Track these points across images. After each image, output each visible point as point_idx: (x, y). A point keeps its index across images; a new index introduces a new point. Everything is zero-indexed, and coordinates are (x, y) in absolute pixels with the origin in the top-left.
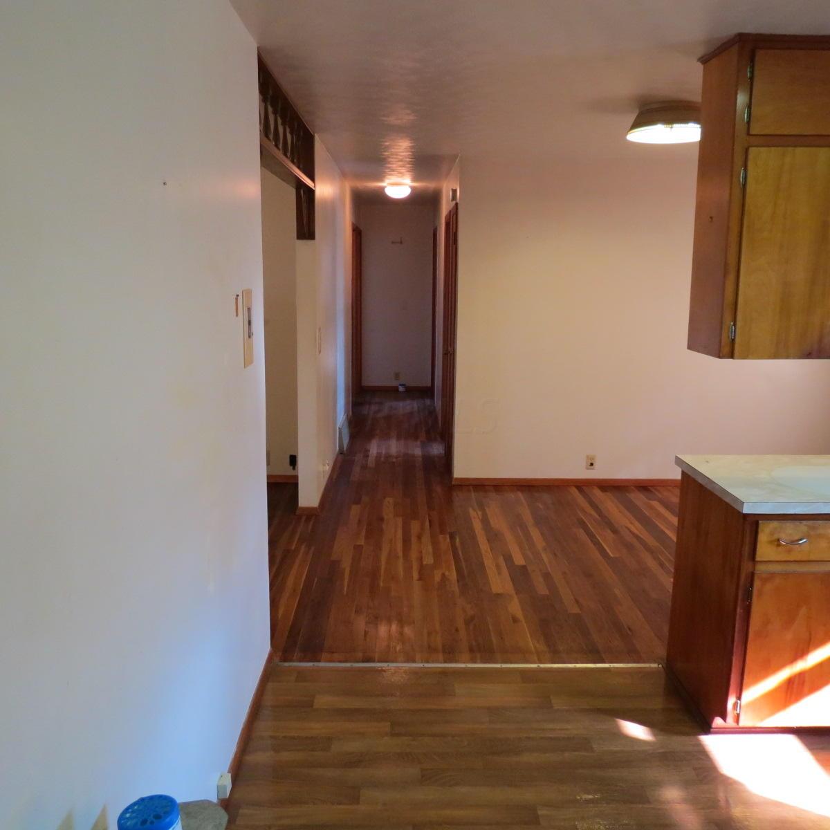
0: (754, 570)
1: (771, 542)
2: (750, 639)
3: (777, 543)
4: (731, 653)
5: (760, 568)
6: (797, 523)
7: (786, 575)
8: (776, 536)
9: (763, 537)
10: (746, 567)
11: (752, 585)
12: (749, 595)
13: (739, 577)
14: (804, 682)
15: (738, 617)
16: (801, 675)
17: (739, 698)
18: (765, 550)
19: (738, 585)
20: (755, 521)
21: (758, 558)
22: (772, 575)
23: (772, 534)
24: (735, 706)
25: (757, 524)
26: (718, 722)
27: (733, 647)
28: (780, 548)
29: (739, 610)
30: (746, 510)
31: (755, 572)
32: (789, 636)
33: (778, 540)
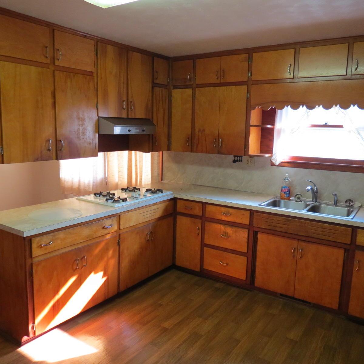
0: (32, 262)
1: (38, 247)
2: (35, 295)
3: (40, 246)
4: (27, 304)
5: (35, 260)
6: (47, 235)
7: (46, 260)
8: (40, 244)
9: (34, 246)
10: (29, 262)
11: (32, 269)
12: (31, 274)
13: (25, 268)
14: (59, 304)
15: (28, 287)
16: (58, 301)
17: (34, 323)
18: (36, 252)
19: (26, 272)
20: (30, 239)
21: (33, 256)
22: (41, 262)
23: (38, 243)
24: (33, 327)
25: (31, 240)
26: (25, 338)
27: (27, 301)
28: (42, 249)
29: (28, 283)
30: (25, 235)
31: (33, 263)
32: (51, 286)
33: (41, 245)
